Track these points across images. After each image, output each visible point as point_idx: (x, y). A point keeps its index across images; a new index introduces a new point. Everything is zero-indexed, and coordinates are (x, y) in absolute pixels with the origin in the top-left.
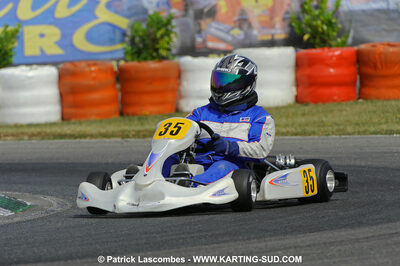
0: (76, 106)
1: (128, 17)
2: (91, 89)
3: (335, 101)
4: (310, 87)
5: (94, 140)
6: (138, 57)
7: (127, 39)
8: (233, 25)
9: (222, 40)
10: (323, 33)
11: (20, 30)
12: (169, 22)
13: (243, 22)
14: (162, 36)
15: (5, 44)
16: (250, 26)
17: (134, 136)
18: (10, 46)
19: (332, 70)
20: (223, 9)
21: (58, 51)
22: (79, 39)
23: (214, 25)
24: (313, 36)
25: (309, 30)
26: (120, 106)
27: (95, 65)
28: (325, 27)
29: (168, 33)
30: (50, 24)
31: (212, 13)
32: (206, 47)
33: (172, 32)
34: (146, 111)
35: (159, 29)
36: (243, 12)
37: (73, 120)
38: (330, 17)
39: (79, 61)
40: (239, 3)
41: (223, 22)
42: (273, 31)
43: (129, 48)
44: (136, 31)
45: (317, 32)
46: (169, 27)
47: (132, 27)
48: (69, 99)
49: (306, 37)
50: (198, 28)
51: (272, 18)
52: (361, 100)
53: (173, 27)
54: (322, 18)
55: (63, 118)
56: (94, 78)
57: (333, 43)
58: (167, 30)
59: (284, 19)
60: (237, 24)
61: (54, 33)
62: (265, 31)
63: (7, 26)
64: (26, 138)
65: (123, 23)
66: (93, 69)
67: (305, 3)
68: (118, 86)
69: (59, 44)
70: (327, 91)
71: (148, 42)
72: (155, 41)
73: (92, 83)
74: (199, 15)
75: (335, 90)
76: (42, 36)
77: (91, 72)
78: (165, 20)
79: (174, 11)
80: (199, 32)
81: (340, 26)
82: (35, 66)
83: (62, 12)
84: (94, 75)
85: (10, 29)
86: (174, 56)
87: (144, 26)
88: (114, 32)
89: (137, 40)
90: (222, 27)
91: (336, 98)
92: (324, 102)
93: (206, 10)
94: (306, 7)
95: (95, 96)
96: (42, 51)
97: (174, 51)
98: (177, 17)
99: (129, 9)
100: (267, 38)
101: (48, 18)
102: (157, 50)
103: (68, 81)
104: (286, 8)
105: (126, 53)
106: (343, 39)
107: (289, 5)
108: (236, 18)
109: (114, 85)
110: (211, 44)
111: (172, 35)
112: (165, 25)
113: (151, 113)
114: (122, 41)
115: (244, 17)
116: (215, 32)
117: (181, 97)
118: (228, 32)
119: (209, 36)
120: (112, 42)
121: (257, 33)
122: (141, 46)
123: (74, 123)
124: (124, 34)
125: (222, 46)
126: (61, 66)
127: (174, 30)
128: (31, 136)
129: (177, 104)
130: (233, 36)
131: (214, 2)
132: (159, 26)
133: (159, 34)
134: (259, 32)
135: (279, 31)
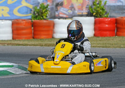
0: (18, 34)
1: (33, 5)
2: (23, 29)
3: (108, 36)
4: (99, 31)
5: (31, 46)
6: (36, 18)
7: (32, 12)
8: (69, 9)
9: (65, 14)
10: (100, 13)
13: (72, 8)
14: (45, 12)
16: (75, 9)
17: (45, 46)
19: (107, 26)
20: (65, 3)
21: (8, 16)
23: (62, 8)
24: (97, 14)
25: (96, 12)
26: (33, 35)
28: (101, 11)
30: (6, 6)
32: (59, 16)
33: (48, 10)
34: (43, 37)
35: (44, 9)
36: (72, 5)
37: (17, 40)
38: (103, 7)
39: (19, 19)
40: (71, 1)
41: (65, 8)
42: (82, 12)
43: (33, 15)
44: (36, 9)
45: (98, 12)
46: (47, 9)
47: (34, 8)
48: (15, 32)
49: (94, 14)
50: (56, 9)
51: (82, 7)
52: (117, 36)
53: (48, 9)
54: (100, 7)
55: (13, 39)
56: (24, 25)
57: (103, 16)
59: (86, 8)
60: (70, 8)
61: (7, 9)
62: (80, 11)
64: (6, 45)
65: (31, 7)
66: (24, 22)
67: (94, 2)
69: (9, 13)
70: (105, 33)
71: (40, 13)
72: (42, 13)
73: (23, 27)
74: (57, 5)
75: (108, 33)
76: (3, 10)
78: (46, 6)
79: (48, 3)
80: (57, 11)
81: (106, 10)
82: (3, 20)
83: (10, 2)
84: (24, 24)
87: (38, 8)
89: (36, 12)
90: (65, 9)
91: (108, 35)
92: (104, 36)
93: (60, 3)
94: (95, 4)
96: (3, 15)
97: (48, 17)
99: (33, 2)
100: (81, 14)
101: (5, 4)
102: (42, 16)
103: (15, 26)
104: (87, 3)
105: (32, 17)
106: (107, 15)
107: (88, 3)
108: (70, 6)
109: (31, 28)
110: (61, 15)
111: (48, 12)
113: (44, 38)
114: (31, 13)
115: (73, 6)
116: (62, 11)
117: (54, 33)
118: (67, 11)
119: (60, 12)
120: (27, 13)
121: (77, 12)
122: (37, 15)
123: (18, 40)
124: (31, 10)
125: (65, 16)
128: (8, 44)
129: (53, 35)
130: (68, 13)
131: (63, 1)
132: (44, 8)
133: (44, 11)
134: (78, 11)
135: (84, 12)
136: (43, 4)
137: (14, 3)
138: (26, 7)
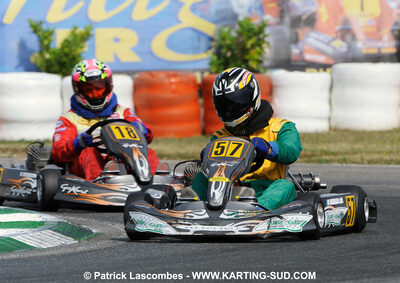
1: (215, 22)
2: (170, 103)
8: (334, 36)
9: (322, 53)
11: (92, 32)
12: (261, 30)
13: (346, 32)
14: (253, 46)
15: (74, 48)
16: (354, 37)
18: (79, 51)
20: (324, 16)
21: (134, 58)
22: (159, 45)
23: (313, 34)
26: (202, 124)
27: (175, 76)
29: (259, 43)
30: (126, 26)
31: (311, 21)
32: (304, 60)
33: (264, 41)
35: (250, 38)
36: (346, 22)
39: (158, 71)
40: (341, 11)
41: (323, 31)
42: (380, 44)
43: (215, 58)
44: (223, 39)
46: (261, 36)
47: (220, 32)
50: (294, 37)
51: (379, 29)
53: (267, 36)
56: (174, 92)
58: (259, 39)
59: (393, 31)
60: (339, 35)
61: (130, 37)
63: (76, 28)
65: (210, 29)
66: (173, 80)
68: (201, 101)
69: (137, 50)
71: (236, 52)
72: (245, 51)
73: (171, 96)
74: (296, 23)
76: (117, 40)
77: (171, 83)
78: (256, 28)
79: (269, 18)
80: (296, 40)
83: (141, 13)
84: (174, 87)
85: (81, 30)
86: (266, 68)
87: (234, 34)
88: (199, 40)
89: (224, 51)
90: (322, 37)
93: (304, 17)
95: (175, 111)
96: (116, 58)
97: (266, 63)
98: (270, 25)
99: (218, 13)
100: (374, 51)
101: (124, 20)
102: (246, 62)
103: (144, 93)
104: (395, 18)
105: (211, 64)
107: (398, 15)
108: (338, 28)
109: (196, 101)
110: (309, 57)
111: (264, 45)
112: (256, 33)
115: (348, 26)
116: (313, 43)
118: (328, 44)
119: (306, 47)
120: (196, 50)
121: (362, 46)
125: (321, 59)
126: (137, 76)
127: (266, 39)
130: (334, 48)
131: (313, 9)
132: (250, 34)
133: (249, 44)
134: (364, 44)
135: (386, 44)
136: (247, 20)
137: (152, 18)
138: (195, 30)
